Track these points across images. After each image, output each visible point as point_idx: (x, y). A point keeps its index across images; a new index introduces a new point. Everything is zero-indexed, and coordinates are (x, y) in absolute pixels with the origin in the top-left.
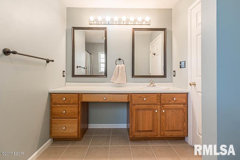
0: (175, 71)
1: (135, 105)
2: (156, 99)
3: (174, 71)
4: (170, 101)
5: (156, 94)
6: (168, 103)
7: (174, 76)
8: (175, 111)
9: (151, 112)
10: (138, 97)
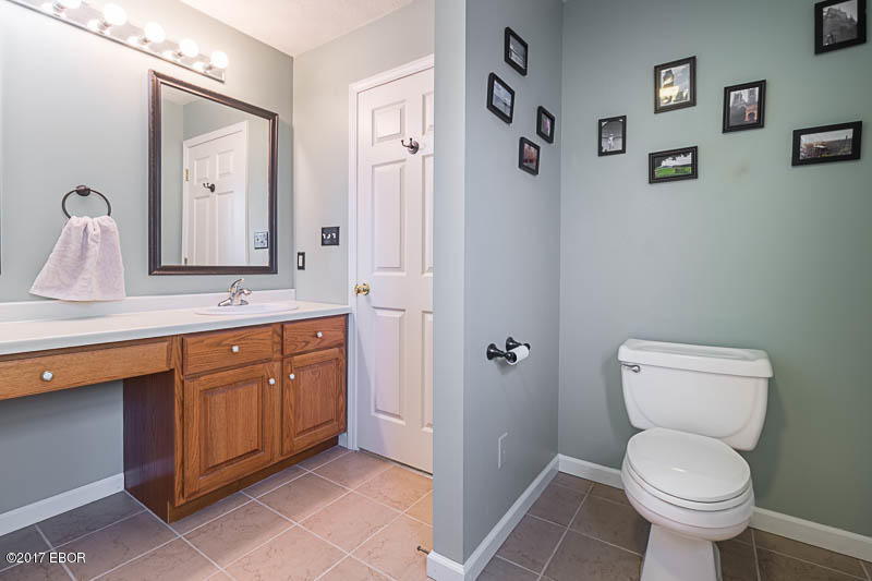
0: (303, 254)
1: (196, 376)
2: (269, 342)
3: (299, 254)
4: (307, 343)
5: (270, 328)
6: (305, 349)
7: (299, 268)
8: (320, 368)
9: (255, 387)
10: (210, 346)
